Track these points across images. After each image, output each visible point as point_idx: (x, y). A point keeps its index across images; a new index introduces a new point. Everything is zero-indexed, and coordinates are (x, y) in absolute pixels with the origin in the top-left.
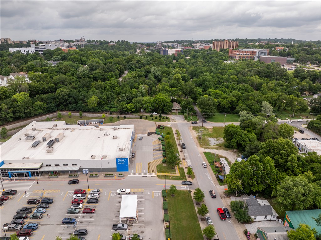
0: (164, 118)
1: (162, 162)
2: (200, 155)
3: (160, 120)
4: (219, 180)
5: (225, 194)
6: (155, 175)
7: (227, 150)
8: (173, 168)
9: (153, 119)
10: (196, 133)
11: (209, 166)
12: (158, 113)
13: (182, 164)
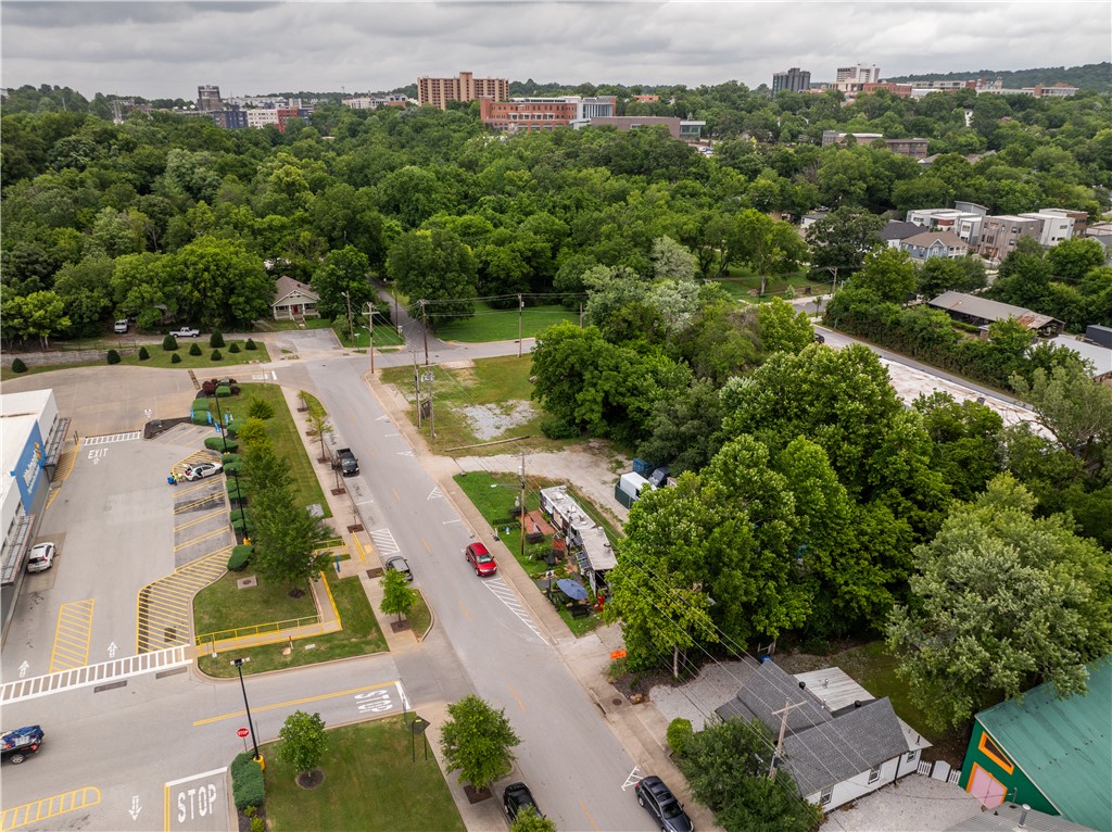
0: (234, 349)
1: (230, 569)
2: (436, 493)
3: (217, 358)
4: (564, 603)
5: (618, 683)
6: (184, 662)
7: (560, 449)
8: (297, 594)
9: (176, 360)
10: (400, 395)
11: (497, 539)
12: (203, 331)
13: (347, 557)
